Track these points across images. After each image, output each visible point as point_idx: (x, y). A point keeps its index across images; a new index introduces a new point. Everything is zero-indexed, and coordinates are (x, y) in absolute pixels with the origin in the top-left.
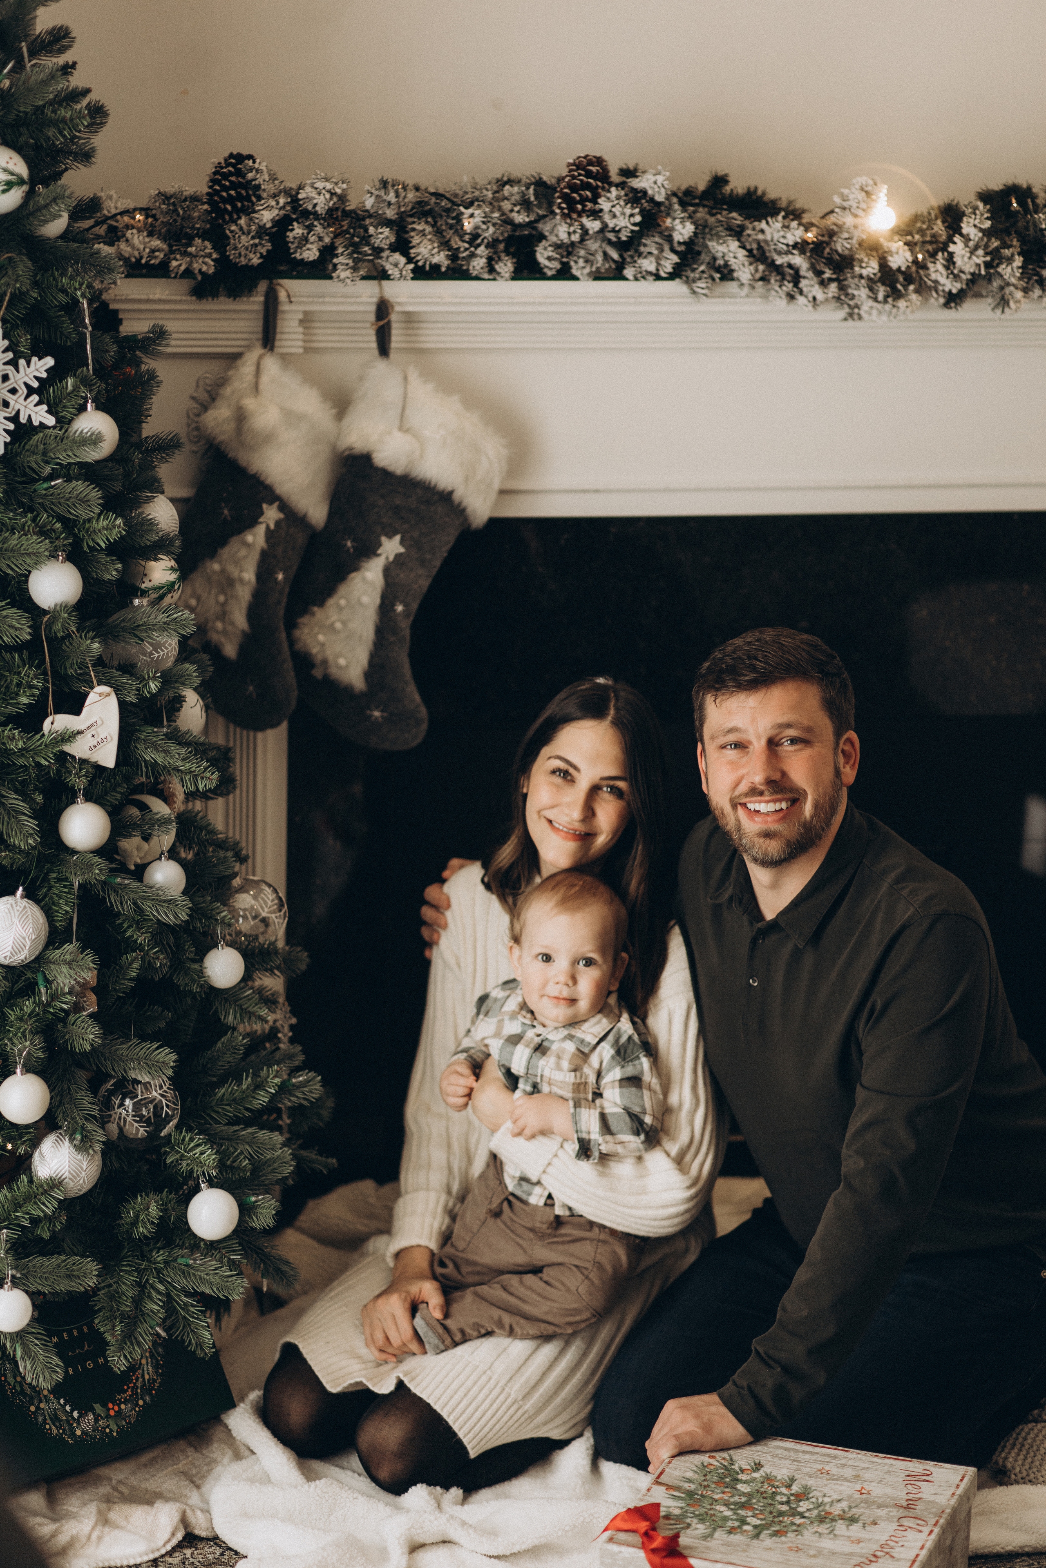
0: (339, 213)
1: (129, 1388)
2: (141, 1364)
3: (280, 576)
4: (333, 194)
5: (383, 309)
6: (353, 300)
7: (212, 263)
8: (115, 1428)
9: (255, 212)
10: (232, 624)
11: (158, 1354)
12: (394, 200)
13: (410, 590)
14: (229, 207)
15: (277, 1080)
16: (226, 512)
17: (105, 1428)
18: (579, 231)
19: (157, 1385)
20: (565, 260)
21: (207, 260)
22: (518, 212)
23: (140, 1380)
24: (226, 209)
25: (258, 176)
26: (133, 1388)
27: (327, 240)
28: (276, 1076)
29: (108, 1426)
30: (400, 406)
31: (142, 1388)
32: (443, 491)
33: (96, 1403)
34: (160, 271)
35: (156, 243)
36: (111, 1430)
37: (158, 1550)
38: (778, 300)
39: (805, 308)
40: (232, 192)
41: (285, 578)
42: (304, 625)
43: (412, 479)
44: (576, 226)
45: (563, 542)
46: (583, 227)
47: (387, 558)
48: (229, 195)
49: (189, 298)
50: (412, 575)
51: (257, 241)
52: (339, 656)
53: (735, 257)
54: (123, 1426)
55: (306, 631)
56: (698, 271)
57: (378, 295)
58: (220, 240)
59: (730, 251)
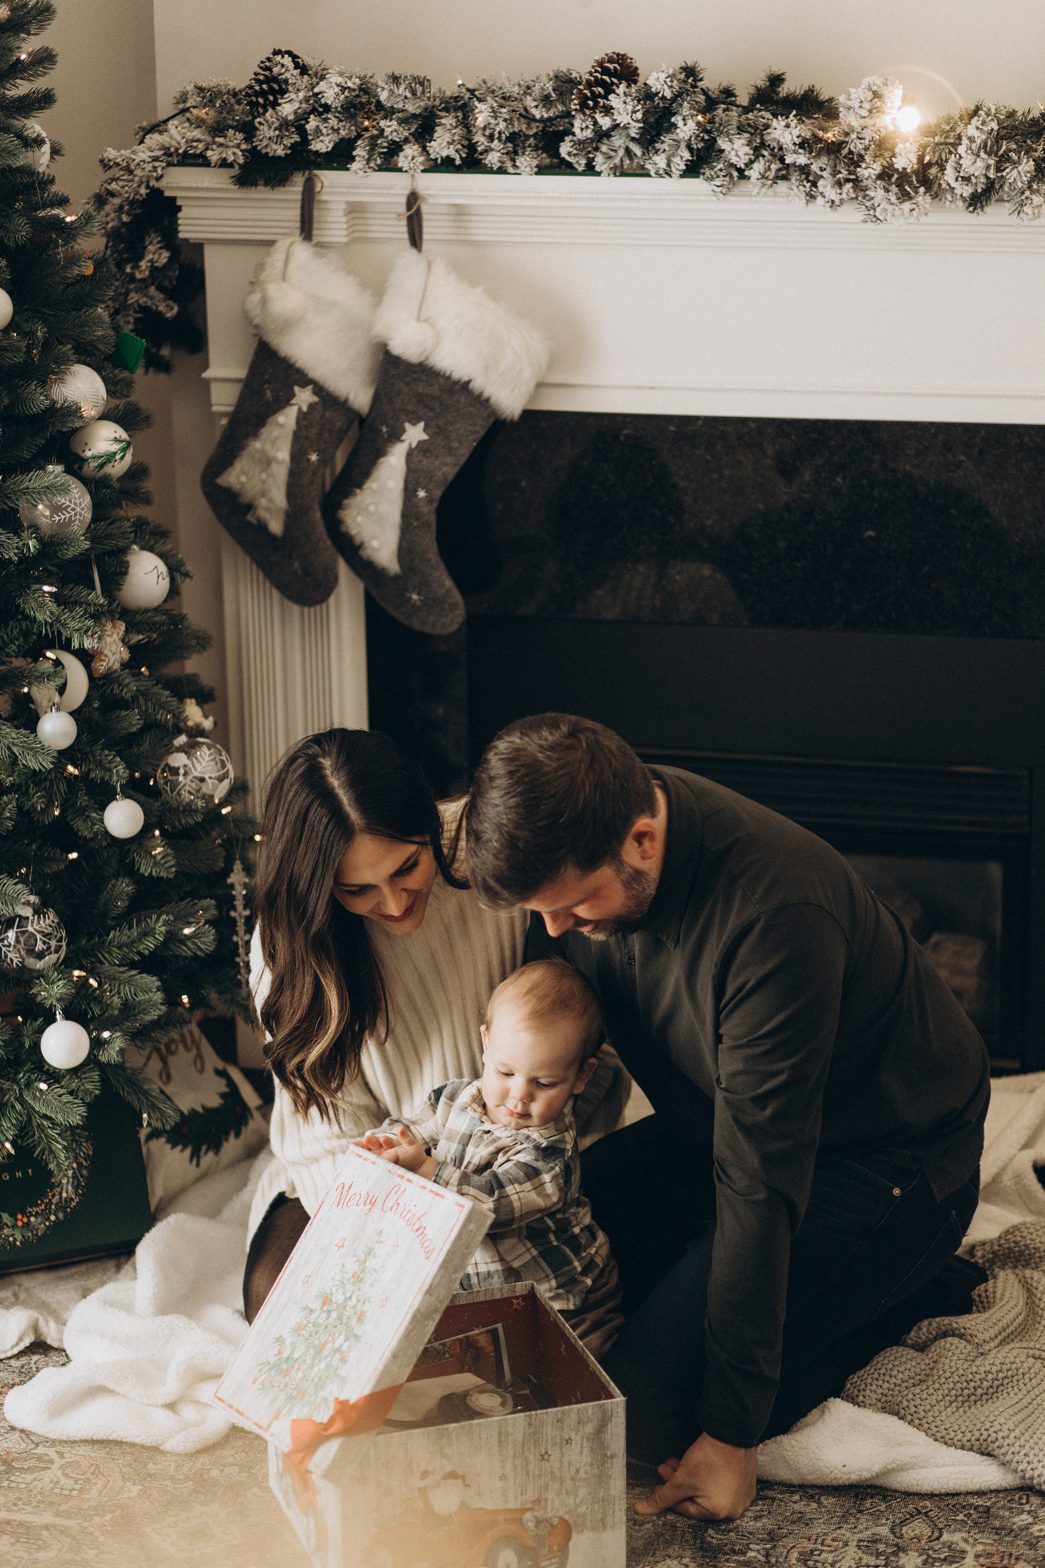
0: (373, 107)
1: (43, 1202)
2: (61, 1182)
3: (314, 457)
4: (343, 89)
5: (413, 199)
6: (385, 191)
7: (240, 153)
8: (19, 1237)
9: (280, 105)
10: (271, 500)
11: (82, 1176)
12: (409, 95)
13: (432, 477)
14: (261, 100)
15: (163, 929)
16: (269, 394)
17: (8, 1237)
18: (592, 127)
19: (73, 1204)
20: (591, 156)
21: (235, 150)
22: (536, 107)
23: (57, 1197)
24: (257, 101)
25: (283, 70)
26: (47, 1203)
27: (343, 133)
28: (164, 925)
29: (12, 1235)
30: (421, 295)
31: (57, 1204)
32: (459, 381)
33: (4, 1212)
34: (199, 160)
35: (197, 133)
36: (15, 1239)
37: (6, 1352)
38: (797, 199)
39: (823, 209)
40: (265, 86)
41: (318, 460)
42: (349, 505)
43: (431, 368)
44: (590, 123)
45: (622, 438)
46: (595, 123)
47: (410, 445)
48: (261, 89)
49: (234, 187)
50: (437, 462)
51: (277, 132)
52: (374, 538)
53: (737, 155)
54: (29, 1237)
55: (346, 512)
56: (716, 169)
57: (410, 188)
58: (249, 130)
59: (733, 149)
